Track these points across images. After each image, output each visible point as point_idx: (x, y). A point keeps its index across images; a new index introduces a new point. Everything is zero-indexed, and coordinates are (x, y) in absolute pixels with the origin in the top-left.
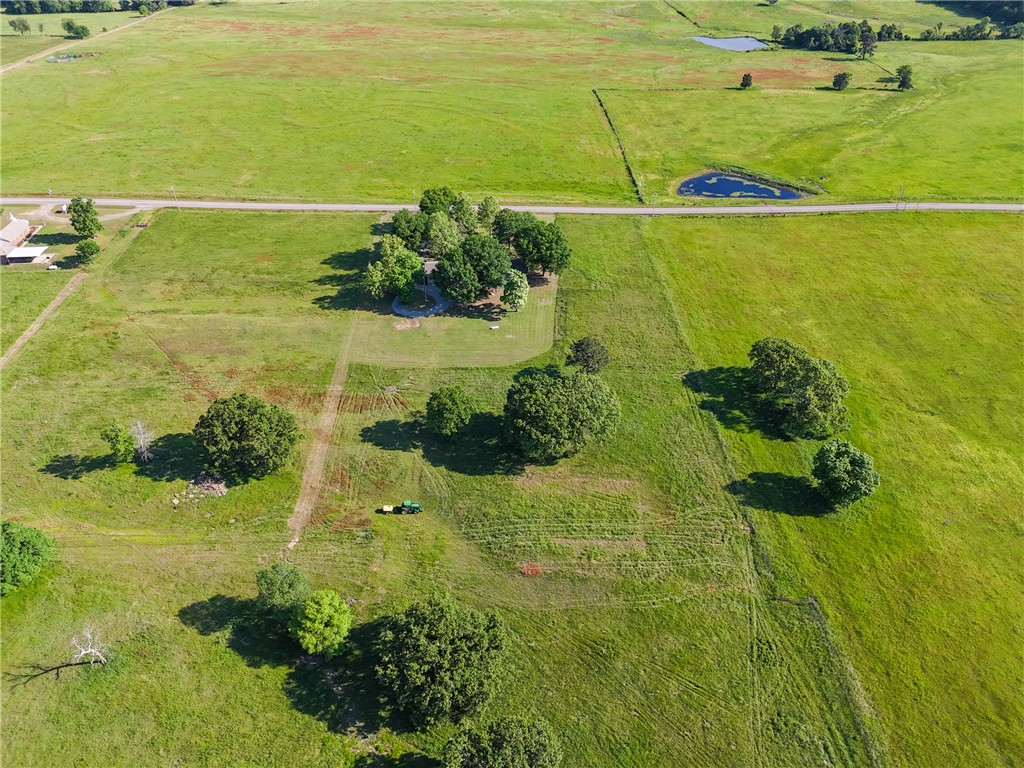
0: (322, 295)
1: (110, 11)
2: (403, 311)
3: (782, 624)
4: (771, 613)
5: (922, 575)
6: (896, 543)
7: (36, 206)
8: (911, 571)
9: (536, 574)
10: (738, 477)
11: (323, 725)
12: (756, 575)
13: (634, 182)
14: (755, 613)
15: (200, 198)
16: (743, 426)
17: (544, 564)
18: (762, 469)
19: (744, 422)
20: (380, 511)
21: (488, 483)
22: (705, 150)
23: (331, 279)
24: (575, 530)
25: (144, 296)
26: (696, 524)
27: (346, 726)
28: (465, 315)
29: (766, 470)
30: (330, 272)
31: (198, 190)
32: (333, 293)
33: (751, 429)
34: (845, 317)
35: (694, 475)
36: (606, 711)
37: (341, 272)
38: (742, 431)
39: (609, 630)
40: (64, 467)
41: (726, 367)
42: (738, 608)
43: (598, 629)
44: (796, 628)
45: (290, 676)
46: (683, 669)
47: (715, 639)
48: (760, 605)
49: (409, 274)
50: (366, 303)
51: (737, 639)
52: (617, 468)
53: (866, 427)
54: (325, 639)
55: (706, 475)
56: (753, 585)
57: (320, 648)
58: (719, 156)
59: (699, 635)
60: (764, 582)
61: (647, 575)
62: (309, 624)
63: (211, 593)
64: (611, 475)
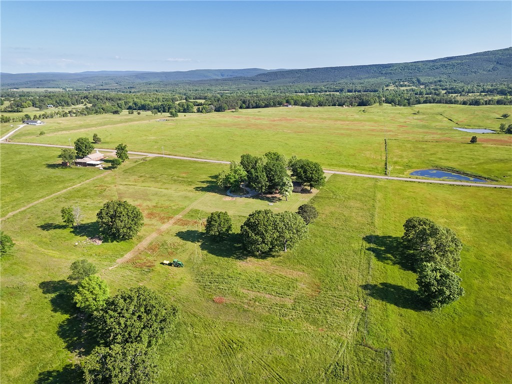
0: (200, 186)
1: (193, 112)
2: (232, 195)
3: (359, 360)
4: (354, 351)
5: (483, 357)
6: (470, 336)
7: (112, 152)
8: (475, 353)
9: (220, 302)
10: (372, 282)
11: (64, 345)
12: (355, 330)
13: (386, 168)
14: (343, 349)
15: (176, 155)
16: (389, 261)
17: (229, 299)
18: (390, 281)
19: (391, 260)
20: (163, 264)
21: (223, 261)
22: (436, 161)
23: (207, 182)
24: (255, 287)
25: (127, 180)
26: (331, 298)
27: (74, 349)
28: (260, 199)
29: (393, 283)
30: (210, 179)
31: (177, 154)
32: (205, 186)
33: (394, 264)
34: (489, 229)
35: (344, 277)
36: (215, 376)
37: (213, 180)
38: (388, 264)
39: (245, 337)
40: (46, 227)
41: (394, 236)
42: (333, 344)
43: (238, 336)
44: (367, 363)
45: (68, 319)
46: (277, 366)
47: (308, 356)
48: (350, 346)
49: (237, 177)
50: (216, 191)
51: (323, 360)
52: (299, 267)
53: (478, 277)
54: (87, 300)
55: (351, 278)
56: (351, 335)
57: (83, 305)
58: (442, 164)
59: (299, 351)
60: (359, 335)
61: (284, 315)
62: (81, 289)
63: (61, 279)
64: (293, 269)
